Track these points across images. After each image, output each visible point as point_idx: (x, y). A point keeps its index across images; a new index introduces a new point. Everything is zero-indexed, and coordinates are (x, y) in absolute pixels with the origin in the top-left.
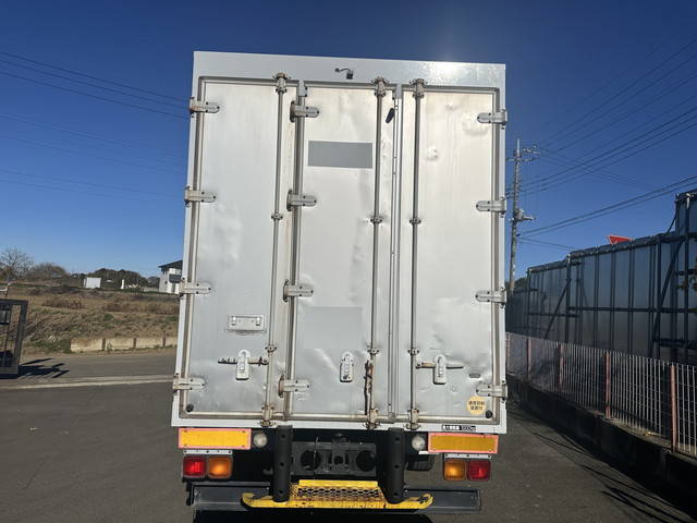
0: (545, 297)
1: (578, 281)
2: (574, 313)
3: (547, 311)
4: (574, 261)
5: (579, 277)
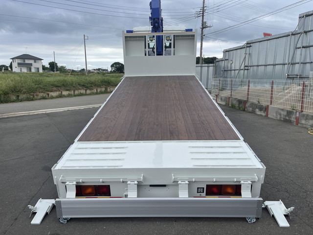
0: (232, 63)
1: (249, 54)
2: (247, 68)
3: (233, 69)
4: (249, 45)
5: (251, 52)
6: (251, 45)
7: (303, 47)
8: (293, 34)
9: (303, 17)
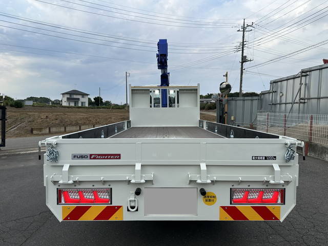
0: (283, 95)
2: (303, 101)
5: (307, 82)
6: (308, 73)
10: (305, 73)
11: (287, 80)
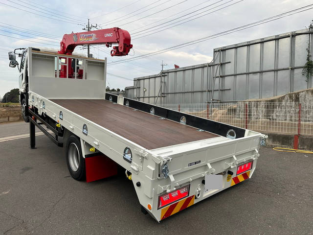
1: (165, 83)
3: (148, 96)
4: (163, 74)
5: (166, 81)
6: (166, 74)
7: (221, 77)
8: (210, 66)
9: (219, 51)
10: (164, 74)
11: (149, 78)
